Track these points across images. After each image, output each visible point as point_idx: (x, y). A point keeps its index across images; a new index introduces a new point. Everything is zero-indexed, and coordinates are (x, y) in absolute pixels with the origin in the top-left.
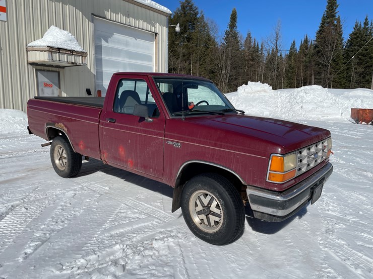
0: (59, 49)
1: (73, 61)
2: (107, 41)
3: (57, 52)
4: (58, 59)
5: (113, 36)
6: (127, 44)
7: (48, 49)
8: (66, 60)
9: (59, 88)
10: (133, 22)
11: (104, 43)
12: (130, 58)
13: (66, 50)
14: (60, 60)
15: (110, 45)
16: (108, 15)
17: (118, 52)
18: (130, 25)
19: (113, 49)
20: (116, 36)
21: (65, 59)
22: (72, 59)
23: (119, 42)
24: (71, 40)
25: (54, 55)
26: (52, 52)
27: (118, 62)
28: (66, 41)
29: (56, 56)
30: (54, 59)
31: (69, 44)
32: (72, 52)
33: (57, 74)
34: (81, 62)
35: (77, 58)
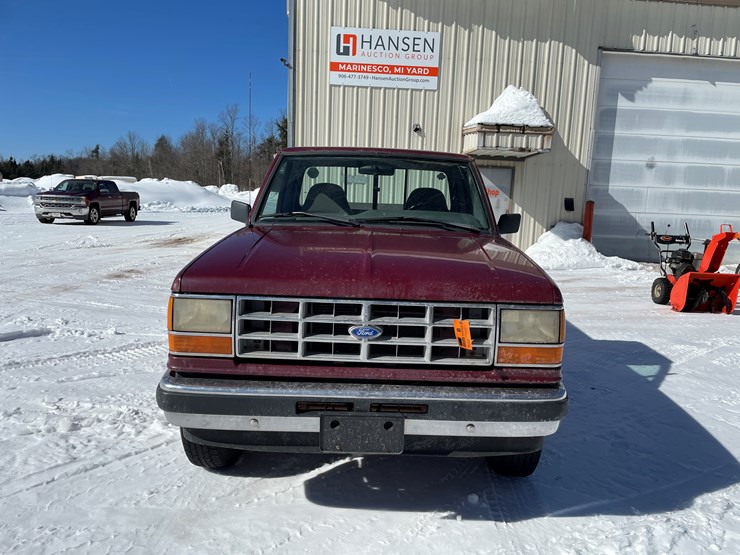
0: (498, 126)
1: (524, 147)
2: (631, 98)
3: (494, 133)
4: (494, 145)
5: (650, 85)
6: (685, 97)
7: (478, 128)
8: (509, 146)
9: (511, 197)
10: (705, 45)
11: (623, 104)
12: (689, 128)
13: (512, 126)
14: (497, 146)
15: (640, 104)
16: (639, 42)
17: (658, 118)
18: (696, 55)
19: (643, 113)
20: (658, 83)
21: (507, 143)
22: (522, 141)
23: (663, 96)
24: (527, 107)
25: (489, 137)
26: (485, 133)
27: (656, 140)
28: (517, 110)
29: (492, 140)
30: (488, 144)
31: (520, 115)
32: (523, 129)
33: (510, 171)
34: (539, 147)
35: (532, 139)
